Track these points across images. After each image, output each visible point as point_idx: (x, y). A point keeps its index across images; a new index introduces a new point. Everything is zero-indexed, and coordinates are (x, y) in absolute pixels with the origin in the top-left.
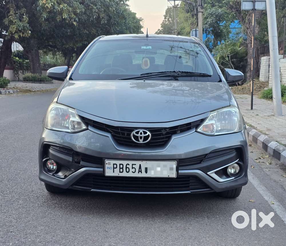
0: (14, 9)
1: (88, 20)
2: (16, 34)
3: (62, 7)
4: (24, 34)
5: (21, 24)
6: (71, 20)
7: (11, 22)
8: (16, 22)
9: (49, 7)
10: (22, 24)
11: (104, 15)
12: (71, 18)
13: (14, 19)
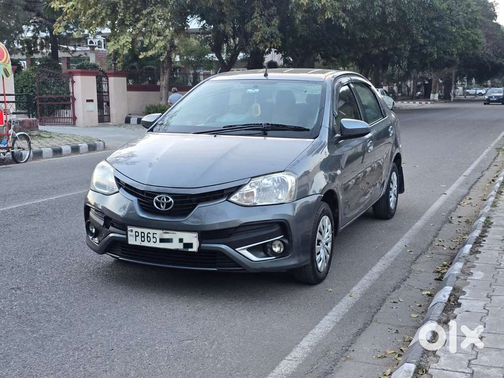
0: (261, 10)
1: (367, 17)
2: (261, 44)
3: (324, 3)
4: (272, 43)
5: (268, 30)
6: (337, 21)
7: (255, 28)
8: (261, 27)
9: (305, 4)
10: (270, 30)
11: (392, 9)
12: (338, 18)
13: (259, 23)
